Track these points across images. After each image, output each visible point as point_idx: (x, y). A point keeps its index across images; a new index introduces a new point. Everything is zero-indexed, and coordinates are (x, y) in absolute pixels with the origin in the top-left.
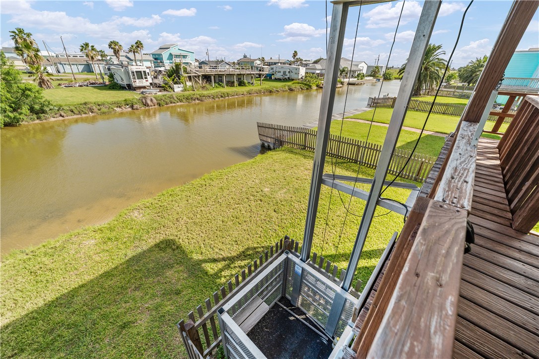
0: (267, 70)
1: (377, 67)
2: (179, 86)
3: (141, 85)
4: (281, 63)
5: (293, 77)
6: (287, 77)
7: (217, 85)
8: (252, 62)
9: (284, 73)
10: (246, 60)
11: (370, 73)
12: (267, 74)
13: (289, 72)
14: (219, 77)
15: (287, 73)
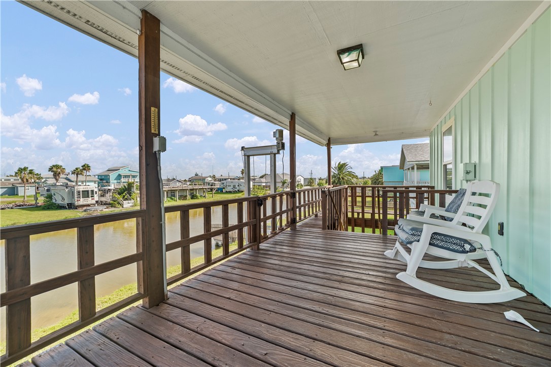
0: (218, 185)
1: (311, 179)
2: (129, 202)
3: (85, 203)
4: (231, 179)
5: (242, 190)
6: (236, 190)
7: (169, 199)
8: (204, 179)
9: (234, 186)
10: (197, 177)
11: (307, 184)
12: (218, 188)
13: (238, 186)
14: (171, 192)
15: (237, 186)
